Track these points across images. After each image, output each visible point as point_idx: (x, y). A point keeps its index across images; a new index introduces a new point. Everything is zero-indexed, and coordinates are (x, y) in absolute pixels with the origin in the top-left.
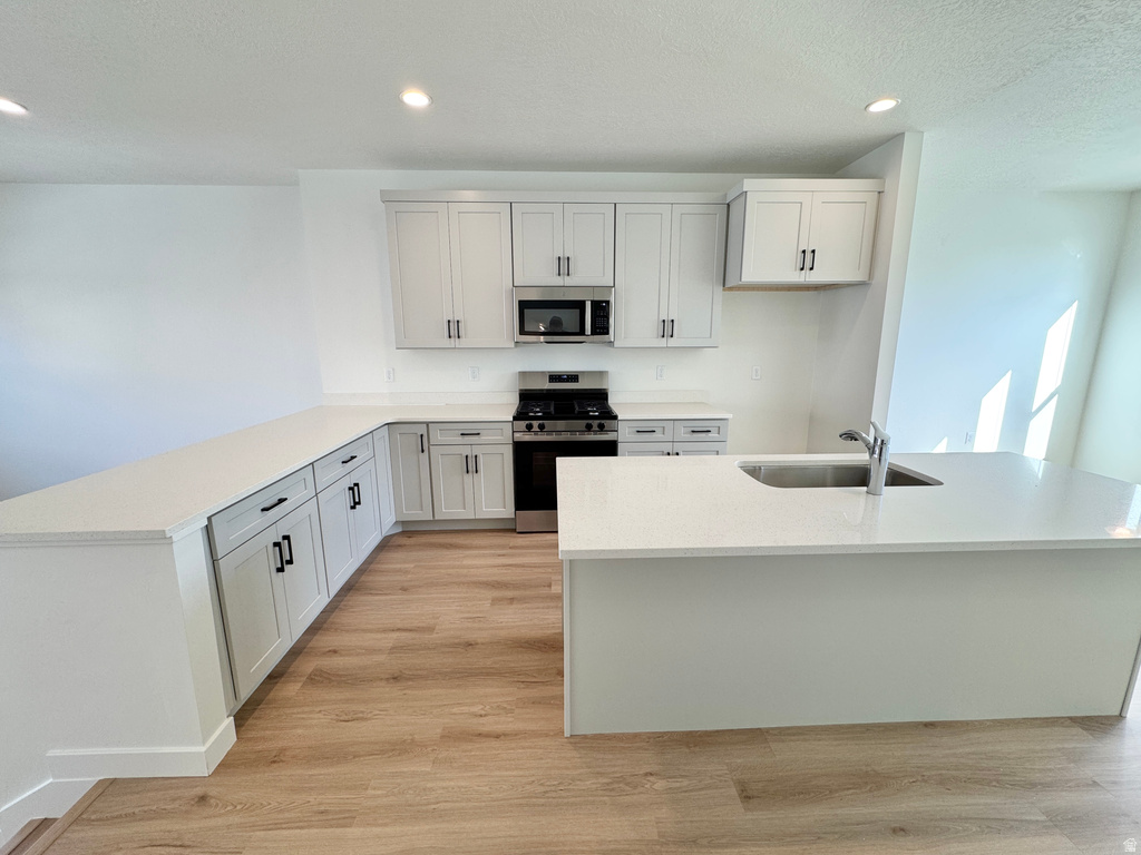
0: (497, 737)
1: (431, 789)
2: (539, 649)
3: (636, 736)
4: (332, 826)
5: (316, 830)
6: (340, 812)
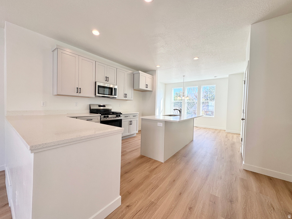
0: (156, 168)
1: (160, 176)
2: (141, 158)
3: (169, 158)
4: (157, 188)
5: (156, 190)
6: (155, 186)
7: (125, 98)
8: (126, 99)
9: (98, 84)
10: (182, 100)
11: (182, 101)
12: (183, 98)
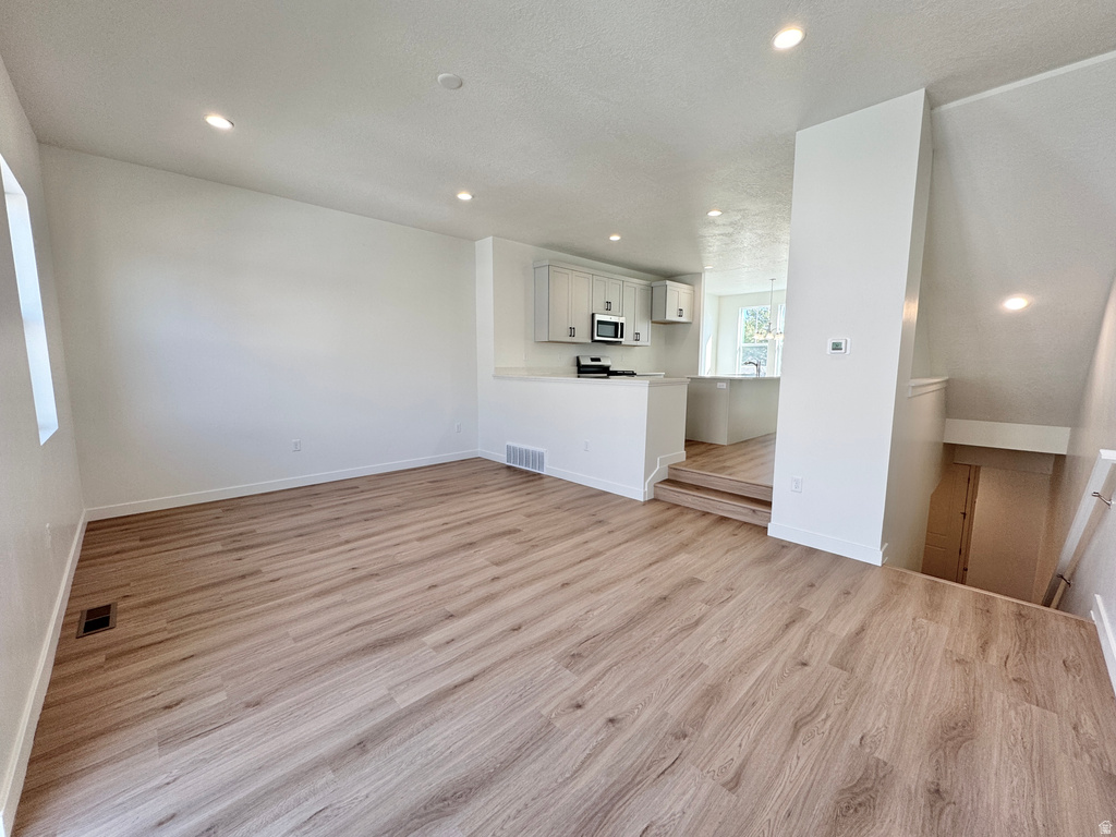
7: (635, 343)
8: (638, 343)
9: (598, 317)
10: (767, 341)
11: (767, 344)
12: (770, 337)
